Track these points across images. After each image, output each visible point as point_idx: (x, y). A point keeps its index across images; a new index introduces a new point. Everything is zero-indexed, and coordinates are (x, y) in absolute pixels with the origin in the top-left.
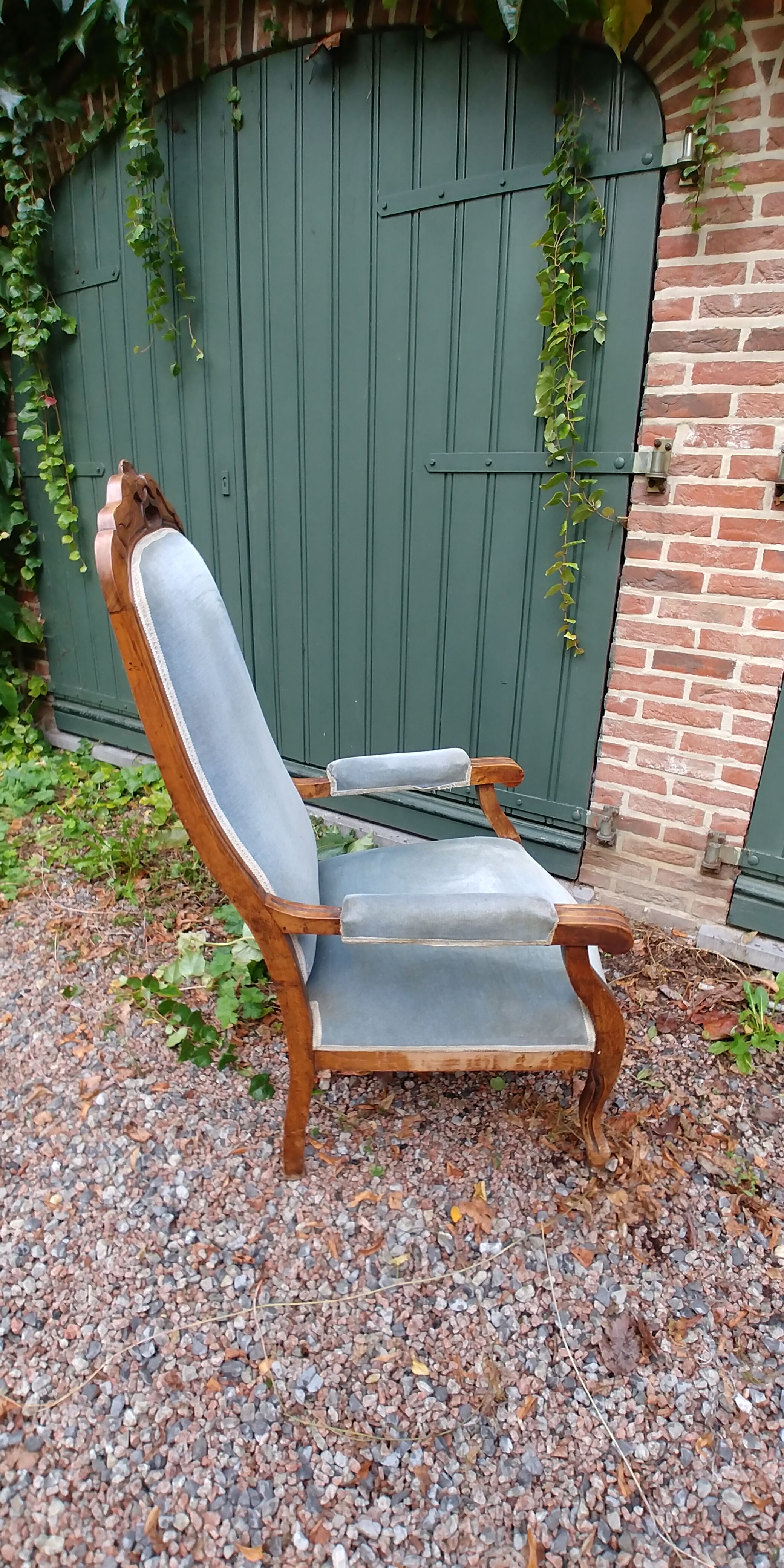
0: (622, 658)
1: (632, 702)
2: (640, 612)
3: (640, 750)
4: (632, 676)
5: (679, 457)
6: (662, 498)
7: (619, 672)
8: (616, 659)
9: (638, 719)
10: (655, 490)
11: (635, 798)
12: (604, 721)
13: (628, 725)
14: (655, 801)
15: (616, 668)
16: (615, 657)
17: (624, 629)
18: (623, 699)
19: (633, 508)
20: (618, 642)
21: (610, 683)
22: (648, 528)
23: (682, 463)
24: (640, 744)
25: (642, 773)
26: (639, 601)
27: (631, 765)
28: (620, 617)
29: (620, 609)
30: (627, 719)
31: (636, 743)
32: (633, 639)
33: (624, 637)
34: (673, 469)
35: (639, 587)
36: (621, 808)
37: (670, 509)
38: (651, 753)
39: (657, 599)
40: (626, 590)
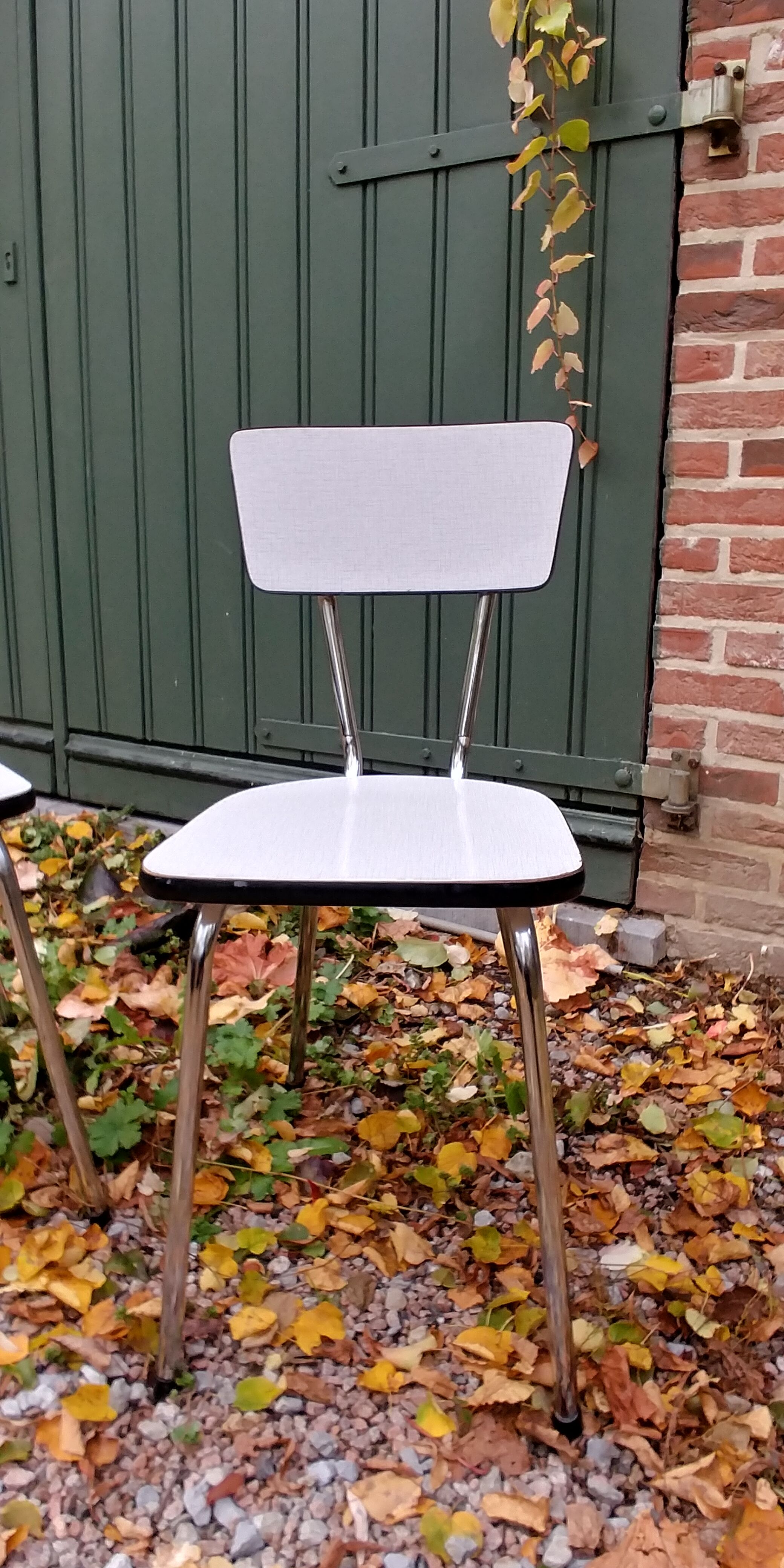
0: (685, 464)
1: (709, 545)
2: (714, 375)
3: (731, 636)
4: (706, 496)
5: (759, 89)
6: (734, 164)
7: (681, 492)
8: (675, 468)
9: (723, 574)
10: (723, 151)
11: (728, 730)
12: (661, 587)
13: (705, 589)
14: (765, 730)
15: (676, 484)
16: (674, 463)
17: (686, 411)
18: (692, 541)
19: (688, 191)
20: (679, 436)
21: (667, 515)
22: (715, 222)
23: (766, 99)
24: (731, 624)
25: (738, 680)
26: (709, 355)
27: (716, 666)
28: (678, 390)
29: (676, 375)
30: (702, 578)
31: (722, 622)
32: (702, 425)
33: (687, 426)
34: (750, 112)
35: (707, 330)
36: (705, 751)
37: (753, 181)
38: (753, 637)
39: (741, 346)
40: (685, 339)
